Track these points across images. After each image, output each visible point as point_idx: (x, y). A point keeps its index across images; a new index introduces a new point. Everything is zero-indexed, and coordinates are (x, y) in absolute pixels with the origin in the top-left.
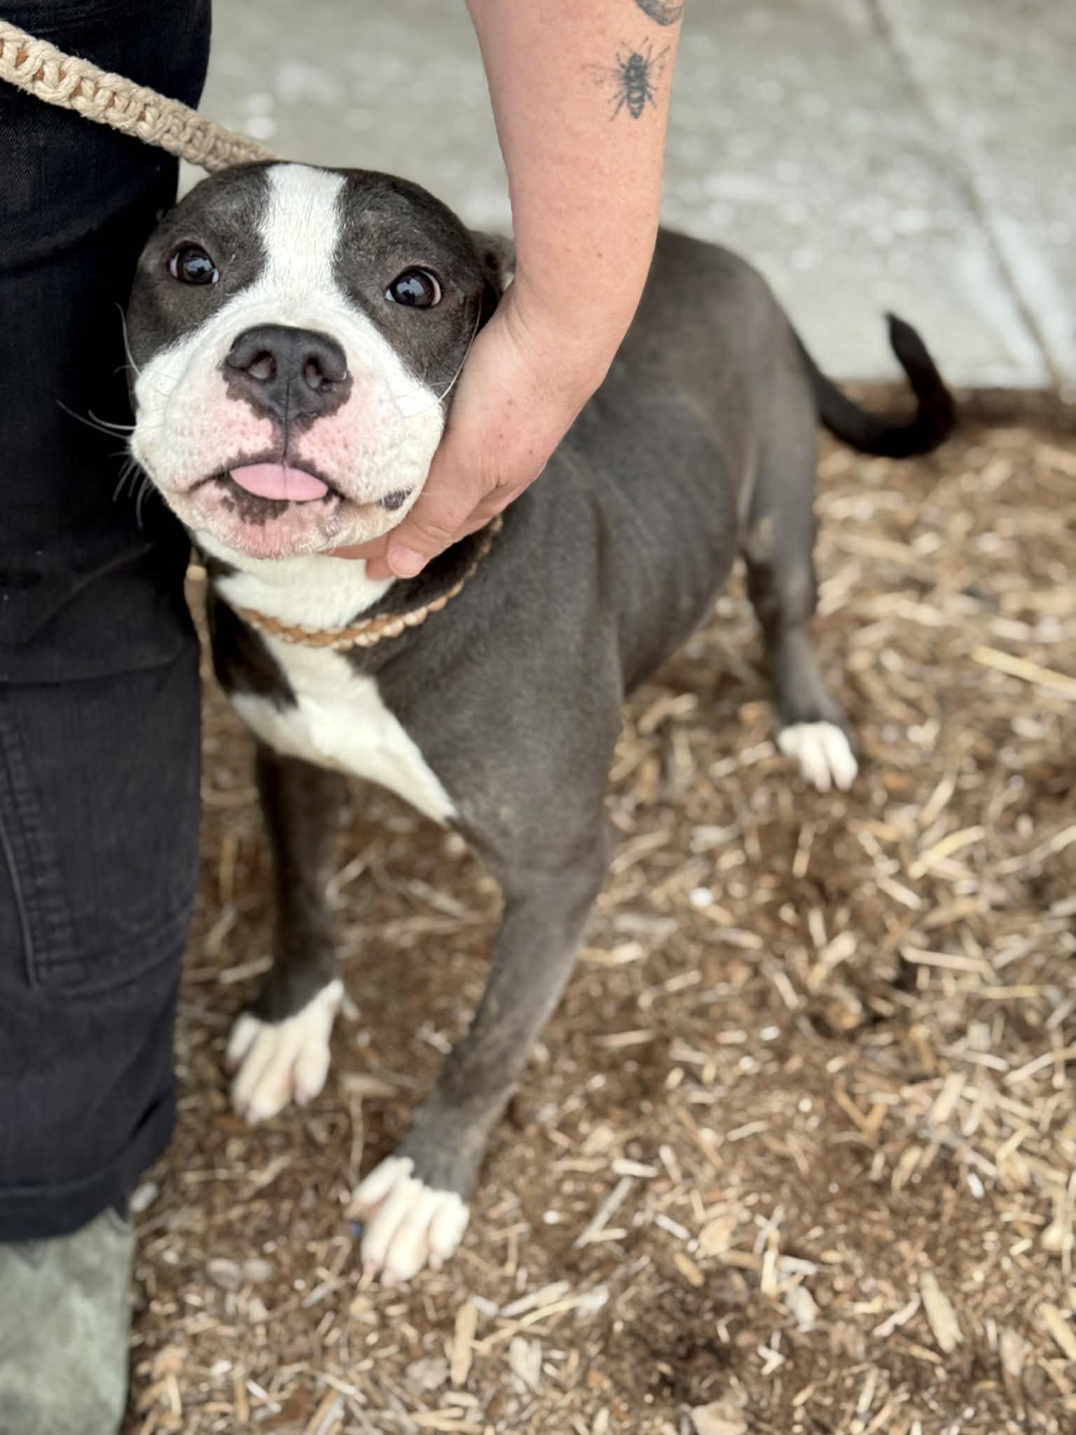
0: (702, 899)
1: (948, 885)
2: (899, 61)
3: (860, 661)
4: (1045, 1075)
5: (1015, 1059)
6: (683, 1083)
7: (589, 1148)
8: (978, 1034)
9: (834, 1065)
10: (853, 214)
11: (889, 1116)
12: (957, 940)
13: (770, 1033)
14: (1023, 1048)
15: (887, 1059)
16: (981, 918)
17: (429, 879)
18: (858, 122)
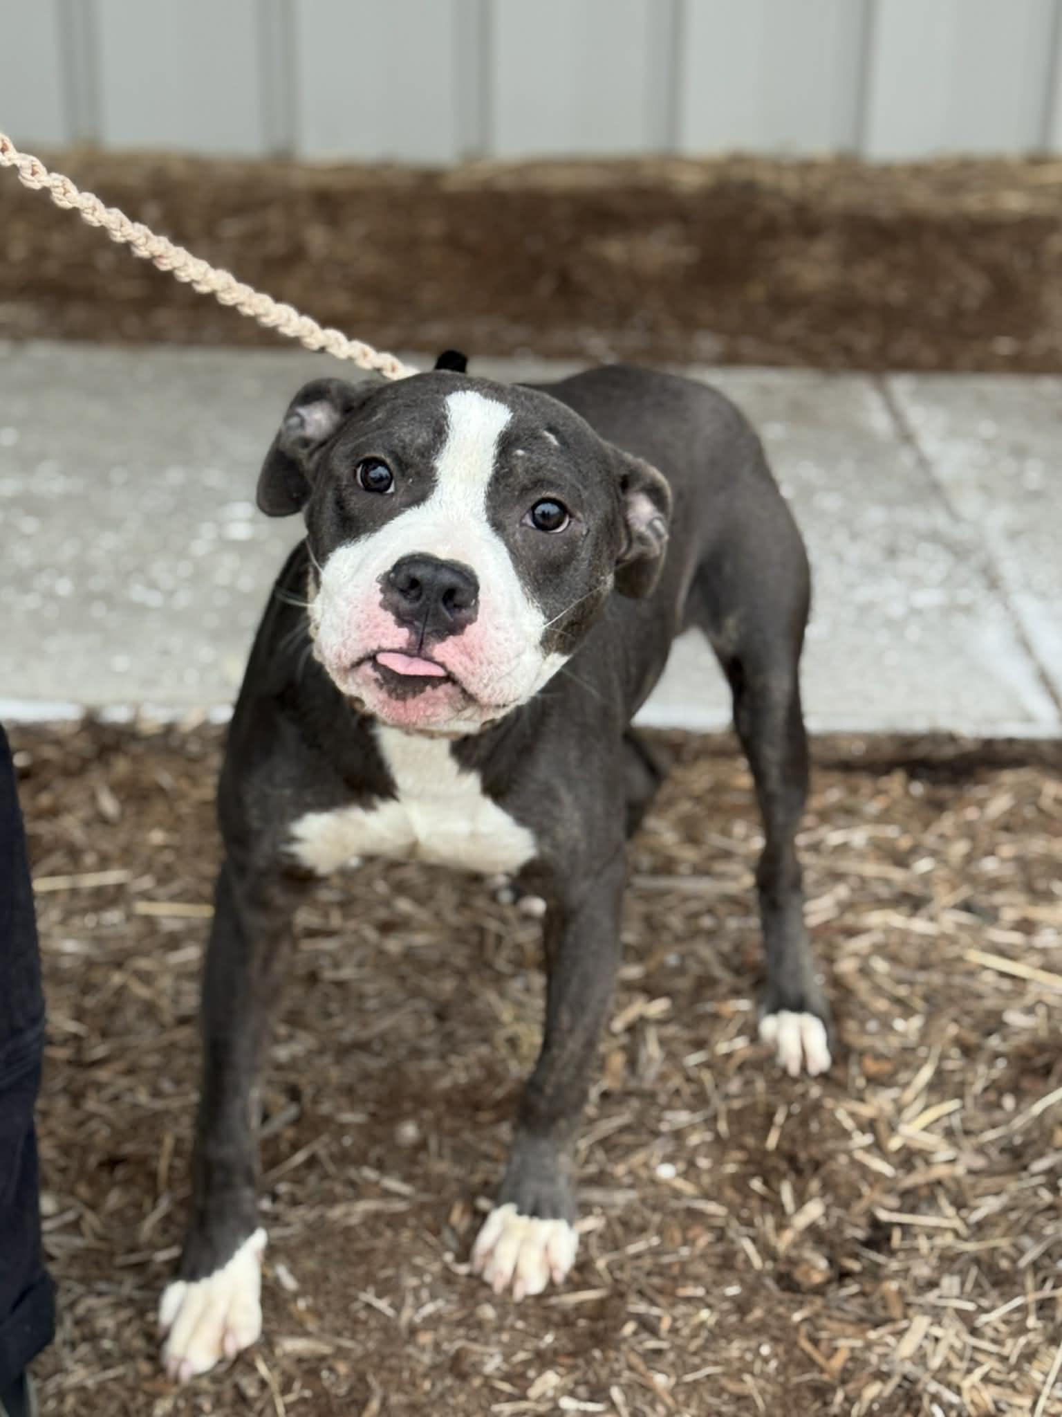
0: (666, 1172)
1: (926, 1156)
2: (923, 463)
3: (847, 966)
4: (1016, 1317)
5: (985, 1303)
6: (635, 1333)
7: (533, 1392)
8: (950, 1283)
9: (797, 1317)
10: (865, 593)
11: (853, 1359)
12: (932, 1200)
13: (733, 1290)
14: (994, 1293)
15: (854, 1307)
16: (957, 1181)
17: (380, 1166)
18: (875, 515)
